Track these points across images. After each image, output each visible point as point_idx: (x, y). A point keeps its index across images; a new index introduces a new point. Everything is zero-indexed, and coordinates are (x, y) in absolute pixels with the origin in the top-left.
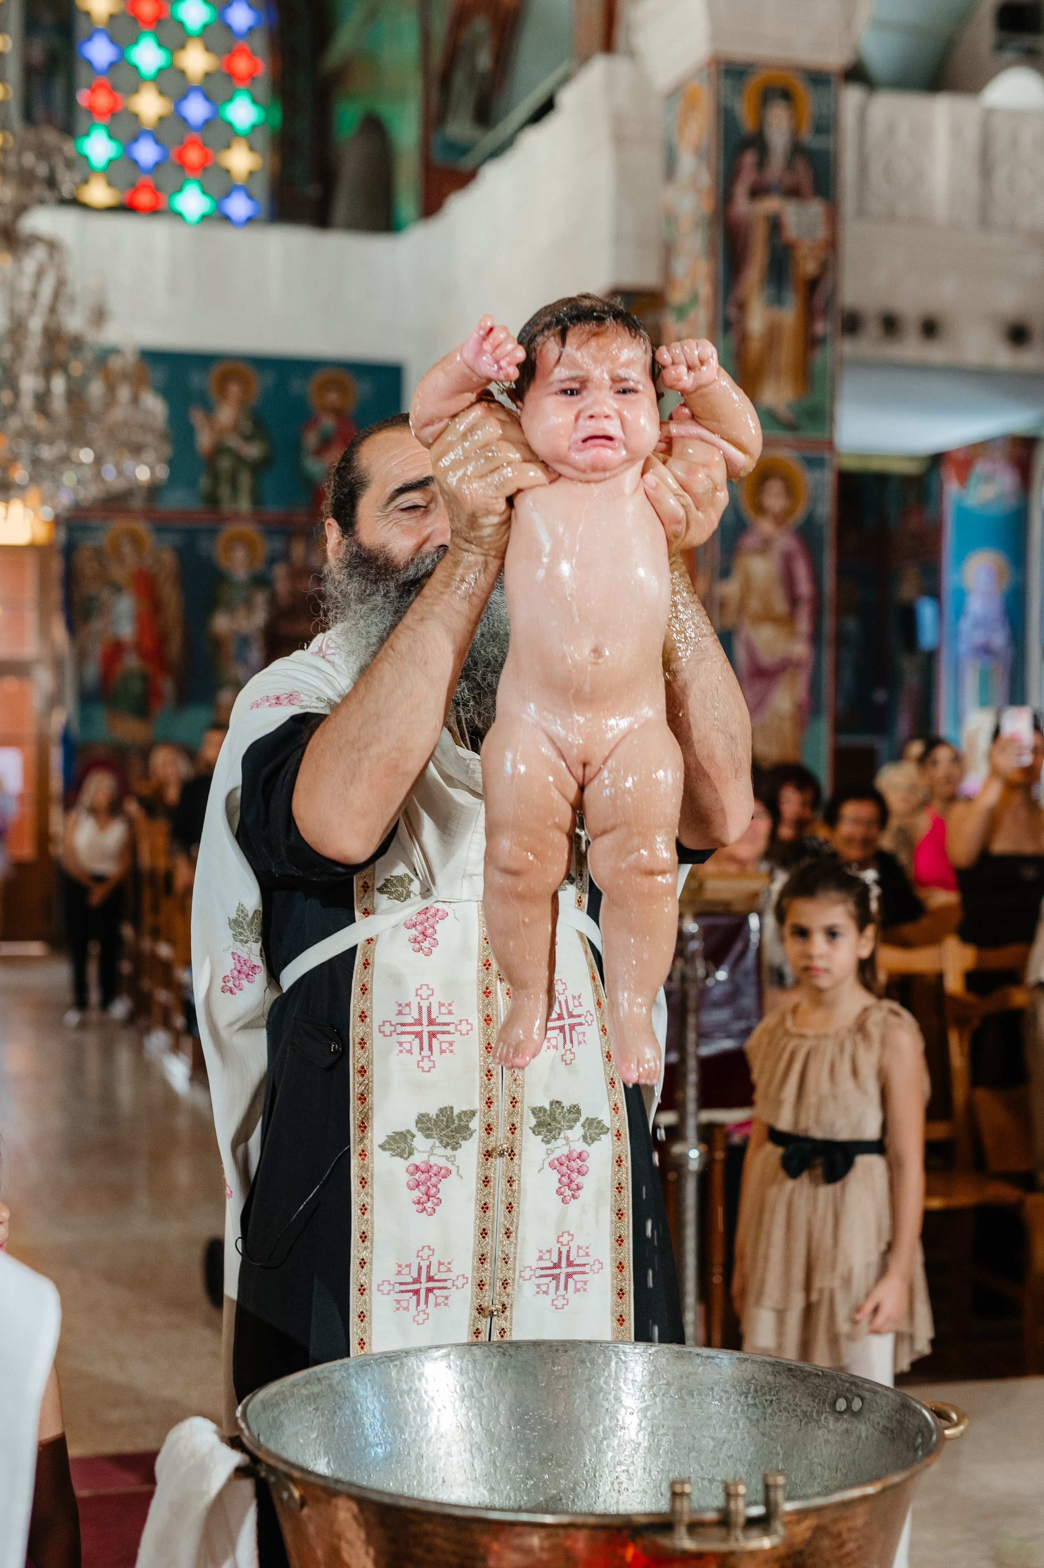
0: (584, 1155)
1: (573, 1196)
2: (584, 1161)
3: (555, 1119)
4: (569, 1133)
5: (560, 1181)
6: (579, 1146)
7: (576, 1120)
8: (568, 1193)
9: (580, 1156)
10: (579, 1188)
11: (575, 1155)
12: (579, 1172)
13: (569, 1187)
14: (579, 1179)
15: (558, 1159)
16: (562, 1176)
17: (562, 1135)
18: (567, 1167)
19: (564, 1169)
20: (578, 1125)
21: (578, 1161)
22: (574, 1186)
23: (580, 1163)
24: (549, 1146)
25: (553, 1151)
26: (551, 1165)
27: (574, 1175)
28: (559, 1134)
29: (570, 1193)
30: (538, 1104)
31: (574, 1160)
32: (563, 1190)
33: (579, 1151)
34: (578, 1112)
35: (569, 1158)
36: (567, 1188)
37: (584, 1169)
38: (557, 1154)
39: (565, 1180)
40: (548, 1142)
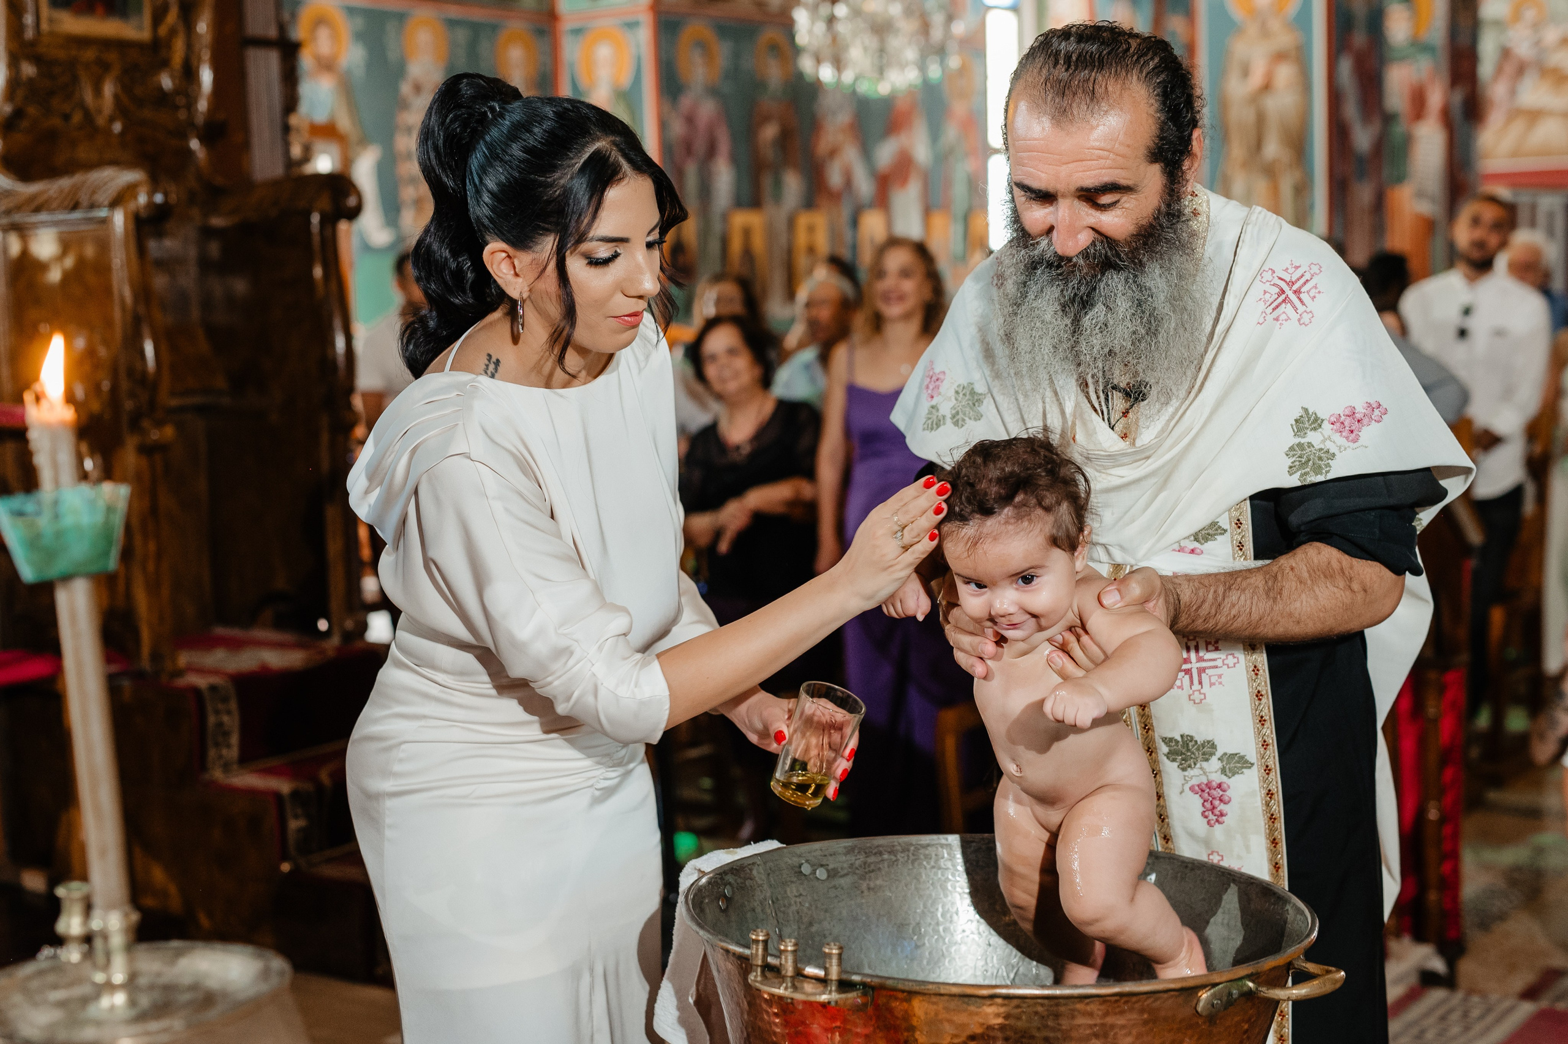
0: (1224, 786)
1: (1217, 821)
2: (1224, 791)
3: (1188, 750)
4: (1205, 764)
5: (1203, 805)
6: (1217, 778)
7: (1212, 754)
8: (1211, 817)
9: (1220, 786)
10: (1222, 815)
11: (1214, 784)
12: (1221, 800)
13: (1213, 813)
14: (1222, 807)
15: (1198, 786)
16: (1205, 801)
17: (1198, 765)
18: (1209, 794)
19: (1206, 795)
20: (1214, 760)
21: (1219, 790)
22: (1217, 812)
23: (1221, 793)
24: (1186, 773)
25: (1191, 778)
26: (1192, 789)
27: (1216, 803)
28: (1195, 764)
29: (1215, 818)
30: (1169, 735)
31: (1215, 789)
32: (1206, 813)
33: (1218, 782)
34: (1213, 746)
35: (1209, 785)
36: (1210, 813)
37: (1226, 798)
38: (1195, 782)
39: (1208, 805)
40: (1184, 770)
